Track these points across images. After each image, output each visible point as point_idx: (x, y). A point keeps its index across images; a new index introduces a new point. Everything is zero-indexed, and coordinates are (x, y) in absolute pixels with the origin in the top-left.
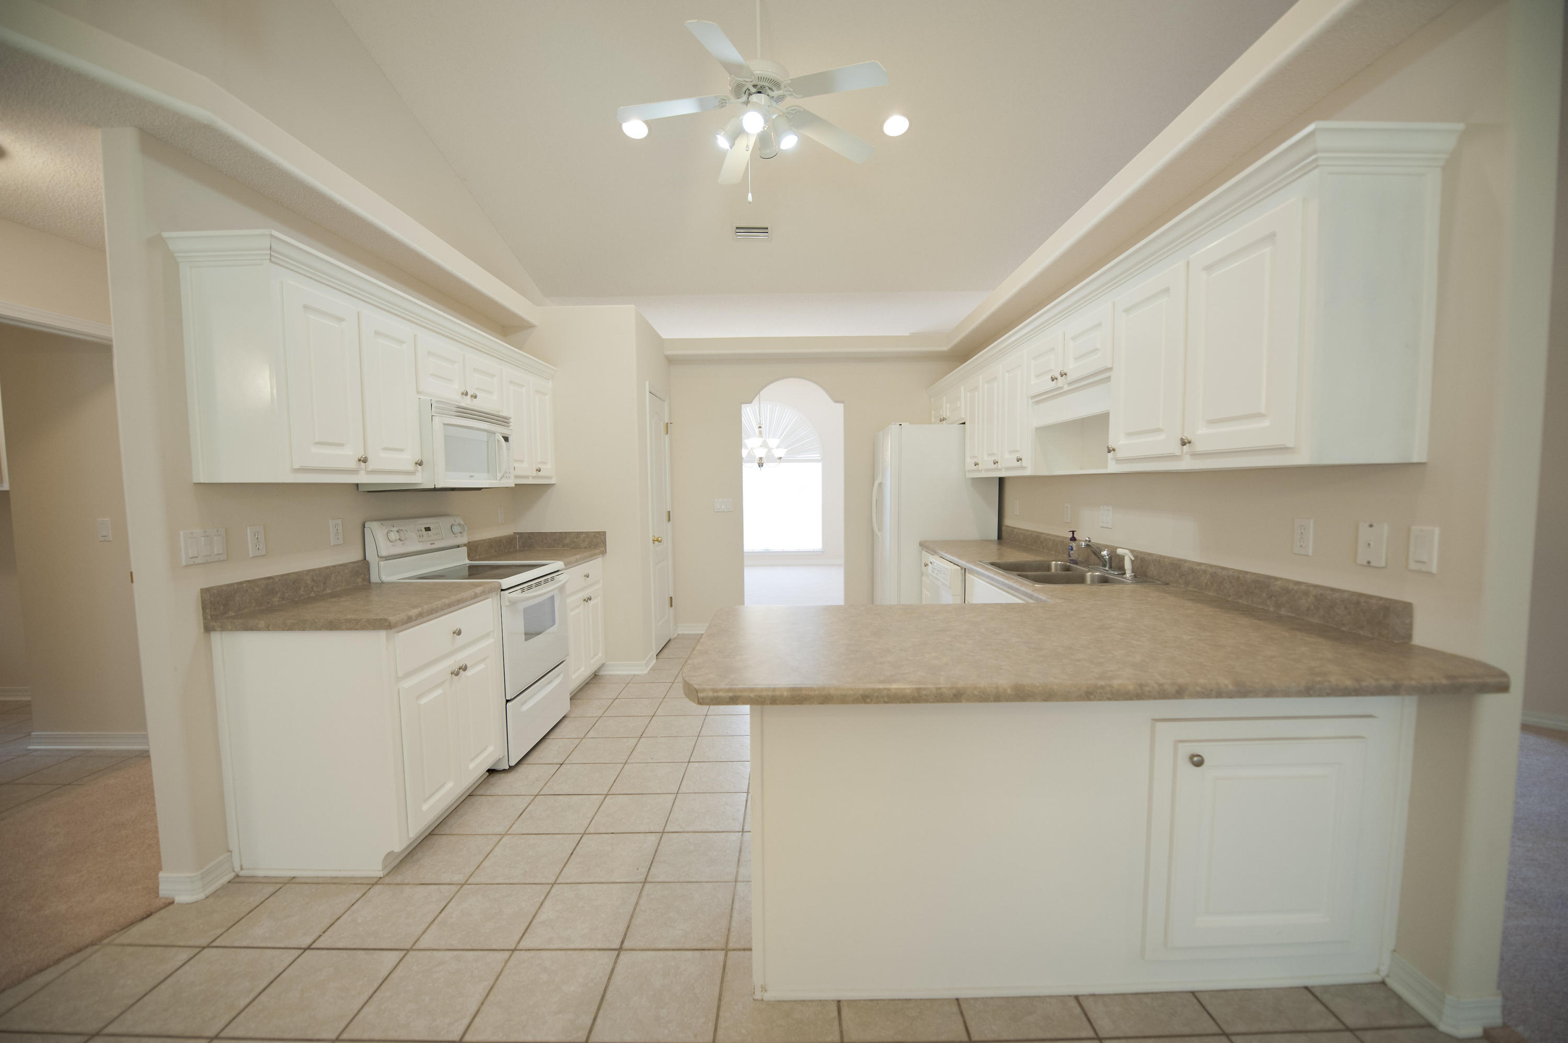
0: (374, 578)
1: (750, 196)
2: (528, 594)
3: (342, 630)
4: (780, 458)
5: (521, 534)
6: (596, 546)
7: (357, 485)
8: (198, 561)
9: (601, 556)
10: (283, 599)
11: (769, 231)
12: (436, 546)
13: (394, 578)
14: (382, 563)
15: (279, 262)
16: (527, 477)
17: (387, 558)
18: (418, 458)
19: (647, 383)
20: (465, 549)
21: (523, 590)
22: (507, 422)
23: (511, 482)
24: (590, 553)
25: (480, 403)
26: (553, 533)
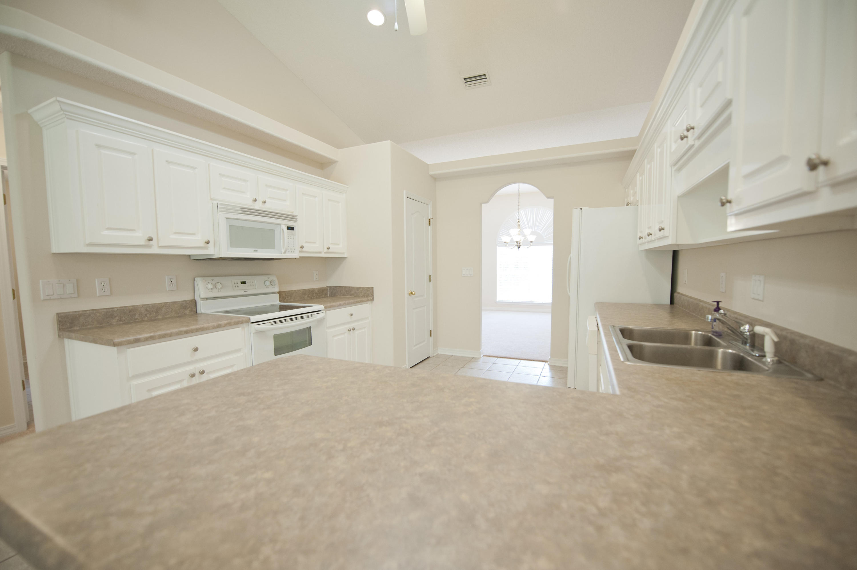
0: (198, 311)
1: (396, 24)
2: (278, 325)
3: (98, 344)
4: (531, 242)
5: (330, 287)
6: (368, 296)
7: (190, 256)
8: (52, 297)
9: (370, 302)
10: (120, 320)
11: (487, 76)
12: (249, 292)
13: (209, 312)
14: (202, 302)
15: (75, 119)
16: (320, 253)
17: (207, 299)
18: (208, 241)
19: (405, 192)
20: (278, 295)
22: (293, 218)
23: (296, 255)
24: (356, 300)
25: (271, 206)
26: (346, 287)
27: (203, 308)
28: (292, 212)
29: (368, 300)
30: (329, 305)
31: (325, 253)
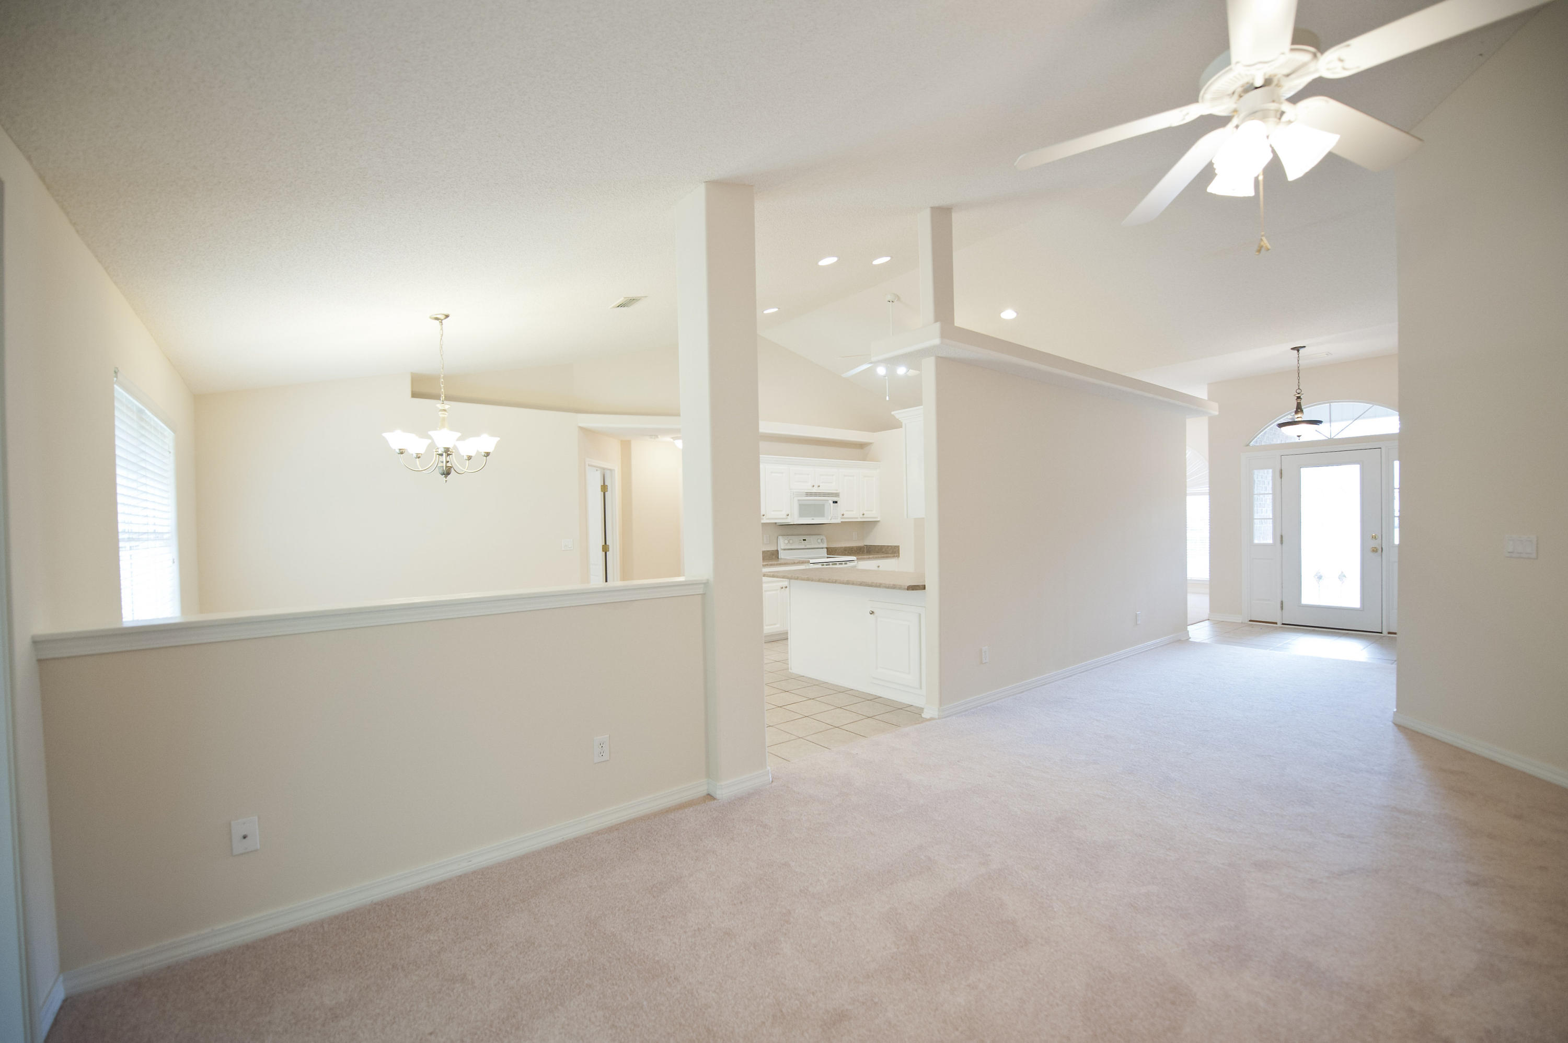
0: (780, 557)
5: (866, 545)
6: (895, 553)
7: (778, 522)
9: (896, 558)
12: (808, 546)
14: (781, 550)
16: (857, 518)
17: (784, 550)
18: (787, 513)
20: (826, 549)
21: (823, 565)
22: (837, 495)
23: (839, 521)
24: (883, 555)
25: (823, 489)
26: (879, 546)
27: (782, 555)
28: (837, 490)
29: (894, 557)
30: (858, 557)
31: (861, 518)
